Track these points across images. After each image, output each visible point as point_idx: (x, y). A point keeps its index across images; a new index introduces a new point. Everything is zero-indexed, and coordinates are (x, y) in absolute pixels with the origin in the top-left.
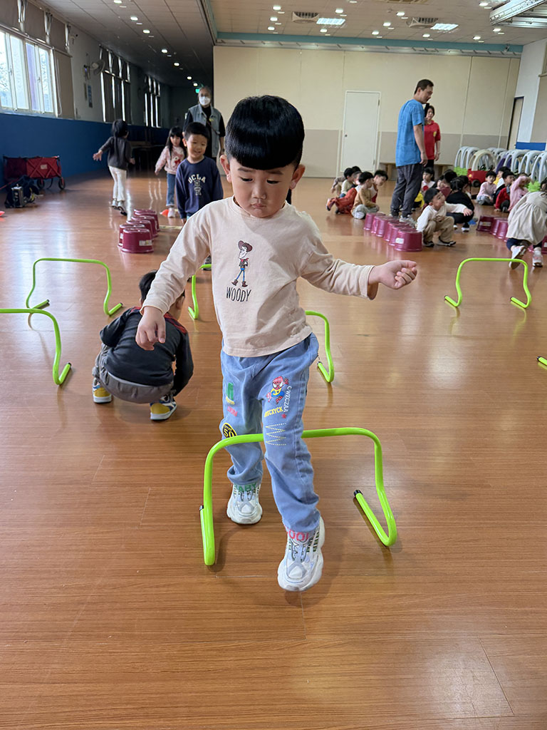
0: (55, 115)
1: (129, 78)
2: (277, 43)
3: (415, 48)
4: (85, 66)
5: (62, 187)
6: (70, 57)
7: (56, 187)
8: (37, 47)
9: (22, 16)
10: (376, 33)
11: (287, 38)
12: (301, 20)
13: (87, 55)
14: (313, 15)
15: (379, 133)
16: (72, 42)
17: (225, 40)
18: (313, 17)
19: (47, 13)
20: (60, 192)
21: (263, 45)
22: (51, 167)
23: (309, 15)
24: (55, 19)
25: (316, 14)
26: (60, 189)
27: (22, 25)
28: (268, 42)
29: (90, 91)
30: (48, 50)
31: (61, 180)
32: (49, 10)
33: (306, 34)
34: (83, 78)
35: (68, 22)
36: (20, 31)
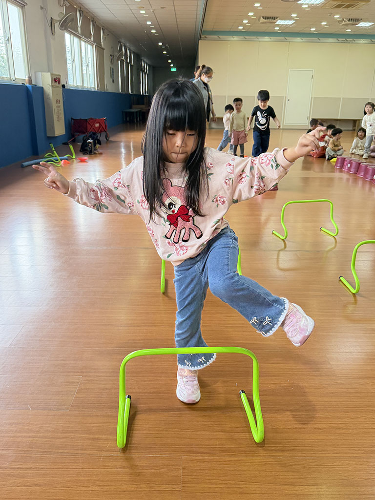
0: (95, 88)
1: (132, 62)
2: (243, 37)
3: (339, 39)
4: (111, 55)
5: (108, 138)
6: (103, 49)
8: (87, 43)
10: (313, 29)
11: (250, 33)
12: (266, 22)
13: (112, 47)
14: (274, 18)
15: (312, 98)
16: (105, 39)
17: (207, 36)
18: (274, 19)
19: (92, 21)
20: (107, 143)
21: (233, 39)
22: (101, 125)
23: (272, 18)
24: (97, 24)
25: (277, 18)
26: (105, 140)
27: (79, 29)
28: (237, 37)
29: (113, 72)
30: (92, 45)
31: (107, 134)
32: (93, 18)
34: (110, 63)
35: (103, 26)
36: (78, 33)
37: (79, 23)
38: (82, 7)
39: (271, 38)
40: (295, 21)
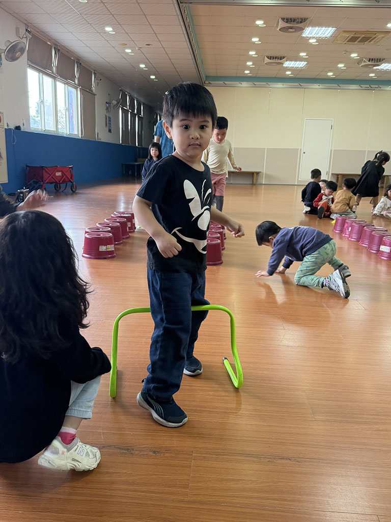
0: (78, 136)
1: (142, 114)
2: (251, 83)
3: (362, 86)
5: (74, 190)
6: (95, 95)
7: (69, 190)
8: (67, 86)
9: (55, 62)
10: (330, 74)
11: (259, 79)
12: (271, 63)
13: (109, 95)
15: (331, 150)
16: (97, 84)
17: (211, 82)
18: (281, 59)
19: (77, 62)
20: (72, 194)
21: (240, 85)
22: (65, 175)
24: (83, 66)
25: (284, 57)
26: (71, 192)
27: (54, 68)
28: (245, 83)
29: (110, 121)
30: (76, 88)
31: (73, 185)
32: (78, 60)
33: (274, 76)
34: (105, 111)
35: (95, 70)
36: (53, 73)
38: (57, 44)
39: (284, 84)
40: (306, 63)
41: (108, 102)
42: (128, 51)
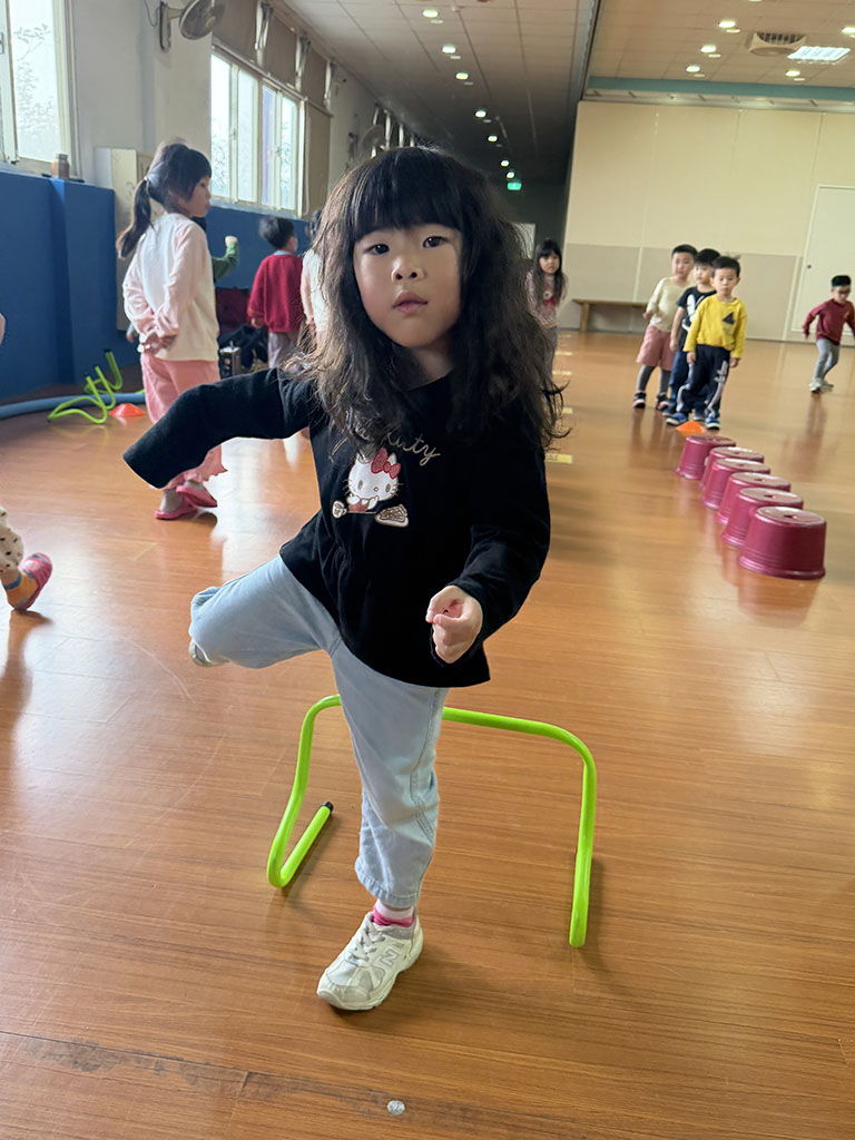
0: (296, 212)
2: (696, 96)
4: (351, 135)
6: (330, 116)
8: (280, 95)
11: (719, 87)
12: (768, 48)
13: (356, 115)
14: (793, 39)
16: (336, 91)
17: (601, 92)
18: (792, 41)
19: (301, 39)
21: (668, 100)
23: (787, 38)
24: (313, 51)
25: (800, 37)
27: (260, 55)
28: (680, 95)
30: (297, 101)
32: (305, 33)
34: (346, 154)
35: (333, 59)
36: (256, 64)
37: (261, 38)
39: (774, 99)
40: (848, 50)
41: (355, 133)
42: (430, 14)
